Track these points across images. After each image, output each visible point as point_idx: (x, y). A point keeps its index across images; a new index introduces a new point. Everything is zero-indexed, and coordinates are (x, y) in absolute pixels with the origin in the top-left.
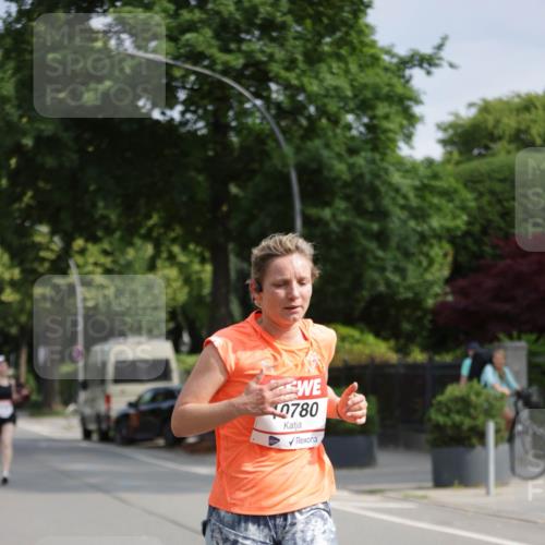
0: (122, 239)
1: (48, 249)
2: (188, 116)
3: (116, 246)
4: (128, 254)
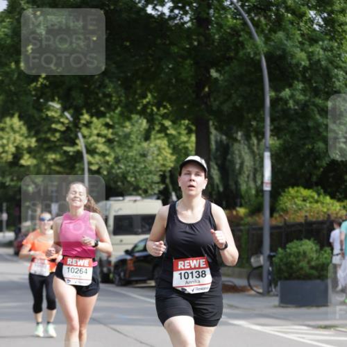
0: (122, 114)
1: (59, 122)
2: (176, 11)
3: (116, 120)
4: (126, 127)
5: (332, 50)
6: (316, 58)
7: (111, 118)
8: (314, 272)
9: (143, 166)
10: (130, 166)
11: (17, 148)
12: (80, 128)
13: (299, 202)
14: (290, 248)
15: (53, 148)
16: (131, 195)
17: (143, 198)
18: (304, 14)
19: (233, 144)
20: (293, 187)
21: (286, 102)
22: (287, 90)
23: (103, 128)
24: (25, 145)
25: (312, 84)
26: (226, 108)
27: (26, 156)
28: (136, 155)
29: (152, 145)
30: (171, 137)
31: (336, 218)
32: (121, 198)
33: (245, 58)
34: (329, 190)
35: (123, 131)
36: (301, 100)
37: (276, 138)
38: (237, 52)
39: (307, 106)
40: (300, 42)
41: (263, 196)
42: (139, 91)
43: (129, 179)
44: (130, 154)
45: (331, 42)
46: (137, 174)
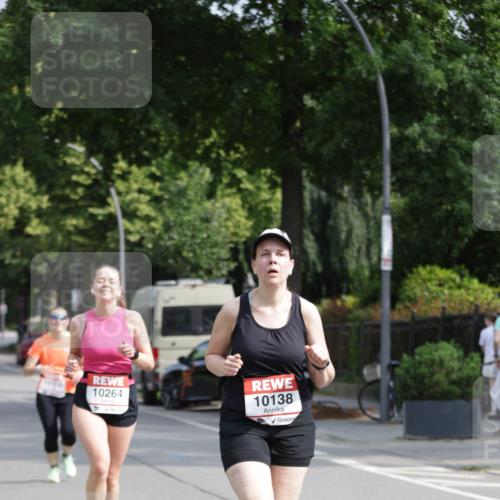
0: (174, 160)
1: (82, 172)
2: (254, 12)
3: (166, 170)
4: (181, 179)
5: (480, 67)
6: (458, 78)
7: (159, 166)
8: (456, 389)
9: (205, 235)
10: (186, 236)
11: (22, 209)
12: (113, 182)
13: (433, 287)
14: (420, 355)
15: (74, 210)
16: (187, 277)
17: (205, 282)
18: (439, 16)
19: (336, 204)
20: (424, 266)
21: (414, 143)
22: (416, 125)
23: (147, 180)
24: (33, 205)
25: (452, 117)
26: (326, 151)
27: (35, 222)
28: (195, 220)
29: (218, 205)
30: (246, 193)
31: (488, 310)
32: (173, 282)
33: (354, 79)
34: (477, 270)
35: (176, 185)
36: (436, 140)
37: (399, 195)
38: (342, 71)
39: (446, 148)
40: (434, 56)
41: (380, 279)
42: (198, 127)
43: (185, 254)
44: (187, 218)
45: (480, 56)
46: (196, 247)
